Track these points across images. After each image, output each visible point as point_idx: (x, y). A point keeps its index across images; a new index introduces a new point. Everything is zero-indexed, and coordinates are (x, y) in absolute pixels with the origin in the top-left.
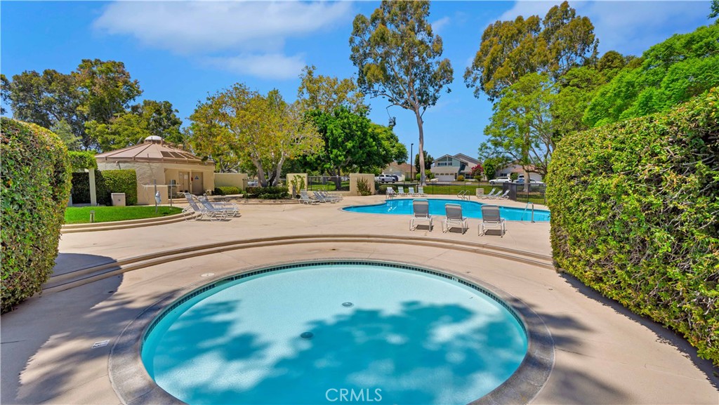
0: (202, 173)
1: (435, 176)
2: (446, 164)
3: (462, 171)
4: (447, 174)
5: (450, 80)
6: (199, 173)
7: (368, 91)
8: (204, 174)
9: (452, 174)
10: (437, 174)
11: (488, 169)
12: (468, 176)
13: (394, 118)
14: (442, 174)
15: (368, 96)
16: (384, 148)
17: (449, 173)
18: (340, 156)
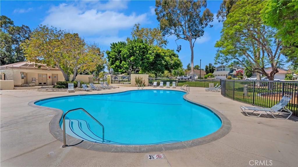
0: (57, 74)
1: (215, 76)
2: (221, 70)
3: (231, 74)
4: (222, 75)
5: (211, 20)
6: (56, 74)
7: (167, 33)
8: (58, 75)
9: (224, 75)
10: (216, 75)
11: (247, 72)
12: (235, 76)
13: (180, 46)
14: (219, 75)
15: (166, 36)
16: (165, 61)
17: (223, 75)
18: (125, 64)
